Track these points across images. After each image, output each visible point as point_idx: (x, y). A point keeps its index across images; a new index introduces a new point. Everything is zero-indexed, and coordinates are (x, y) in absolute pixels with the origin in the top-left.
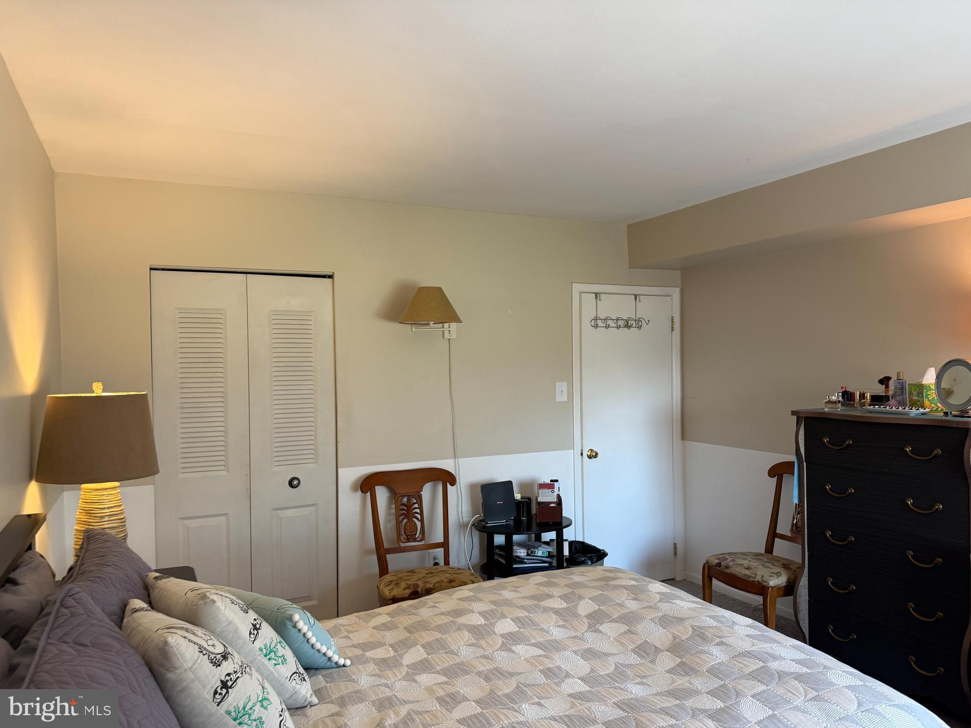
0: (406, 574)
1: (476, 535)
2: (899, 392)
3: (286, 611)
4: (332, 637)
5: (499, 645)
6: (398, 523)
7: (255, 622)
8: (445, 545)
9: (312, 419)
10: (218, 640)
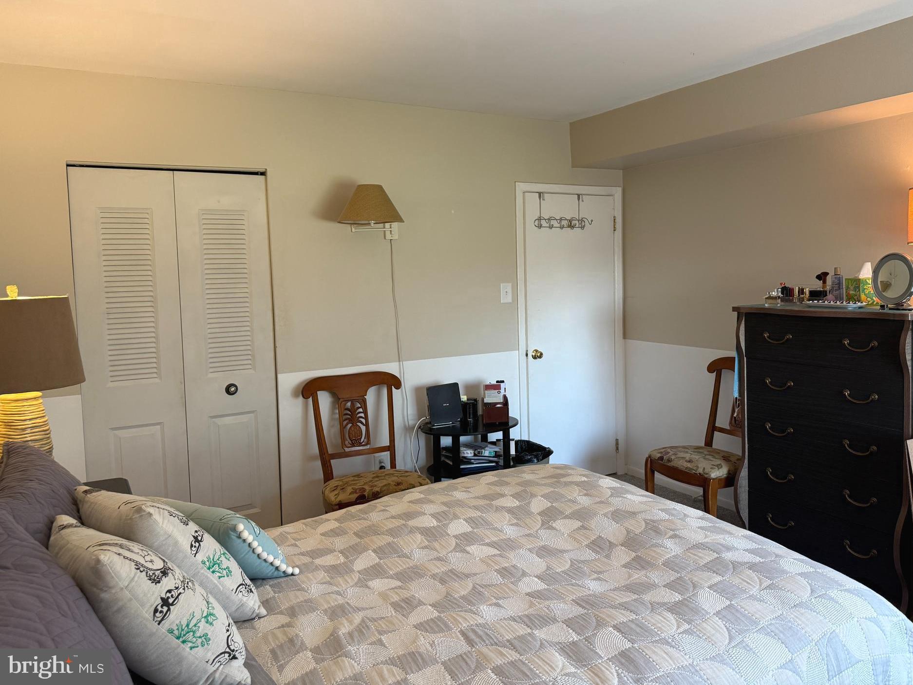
0: (352, 478)
1: (422, 437)
2: (836, 287)
3: (228, 521)
4: (279, 545)
5: (453, 548)
6: (342, 428)
7: (196, 534)
8: (391, 448)
9: (248, 324)
10: (157, 555)
